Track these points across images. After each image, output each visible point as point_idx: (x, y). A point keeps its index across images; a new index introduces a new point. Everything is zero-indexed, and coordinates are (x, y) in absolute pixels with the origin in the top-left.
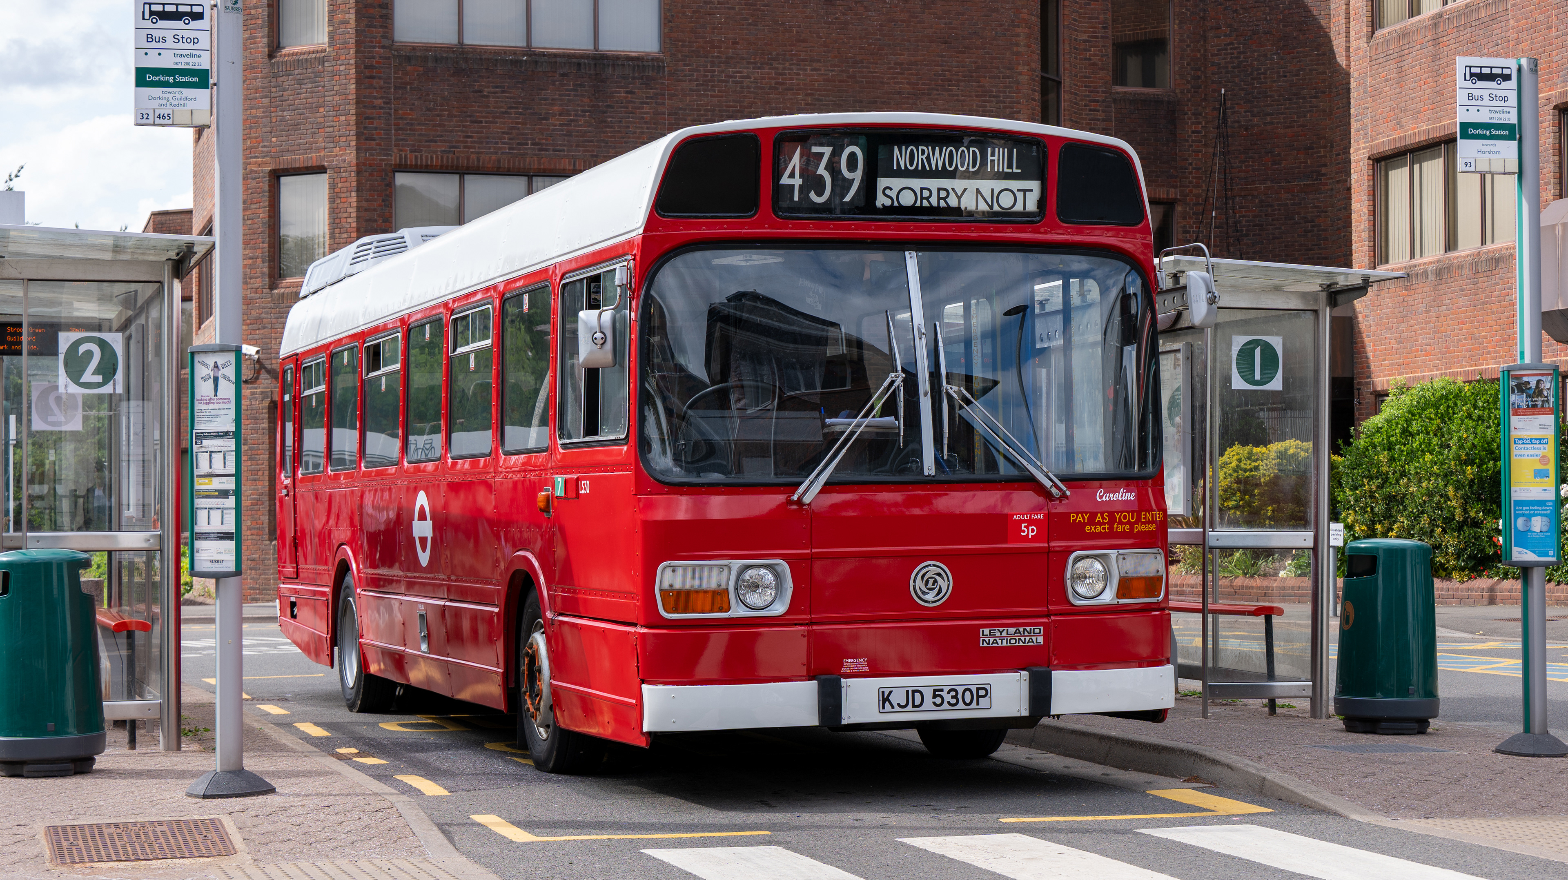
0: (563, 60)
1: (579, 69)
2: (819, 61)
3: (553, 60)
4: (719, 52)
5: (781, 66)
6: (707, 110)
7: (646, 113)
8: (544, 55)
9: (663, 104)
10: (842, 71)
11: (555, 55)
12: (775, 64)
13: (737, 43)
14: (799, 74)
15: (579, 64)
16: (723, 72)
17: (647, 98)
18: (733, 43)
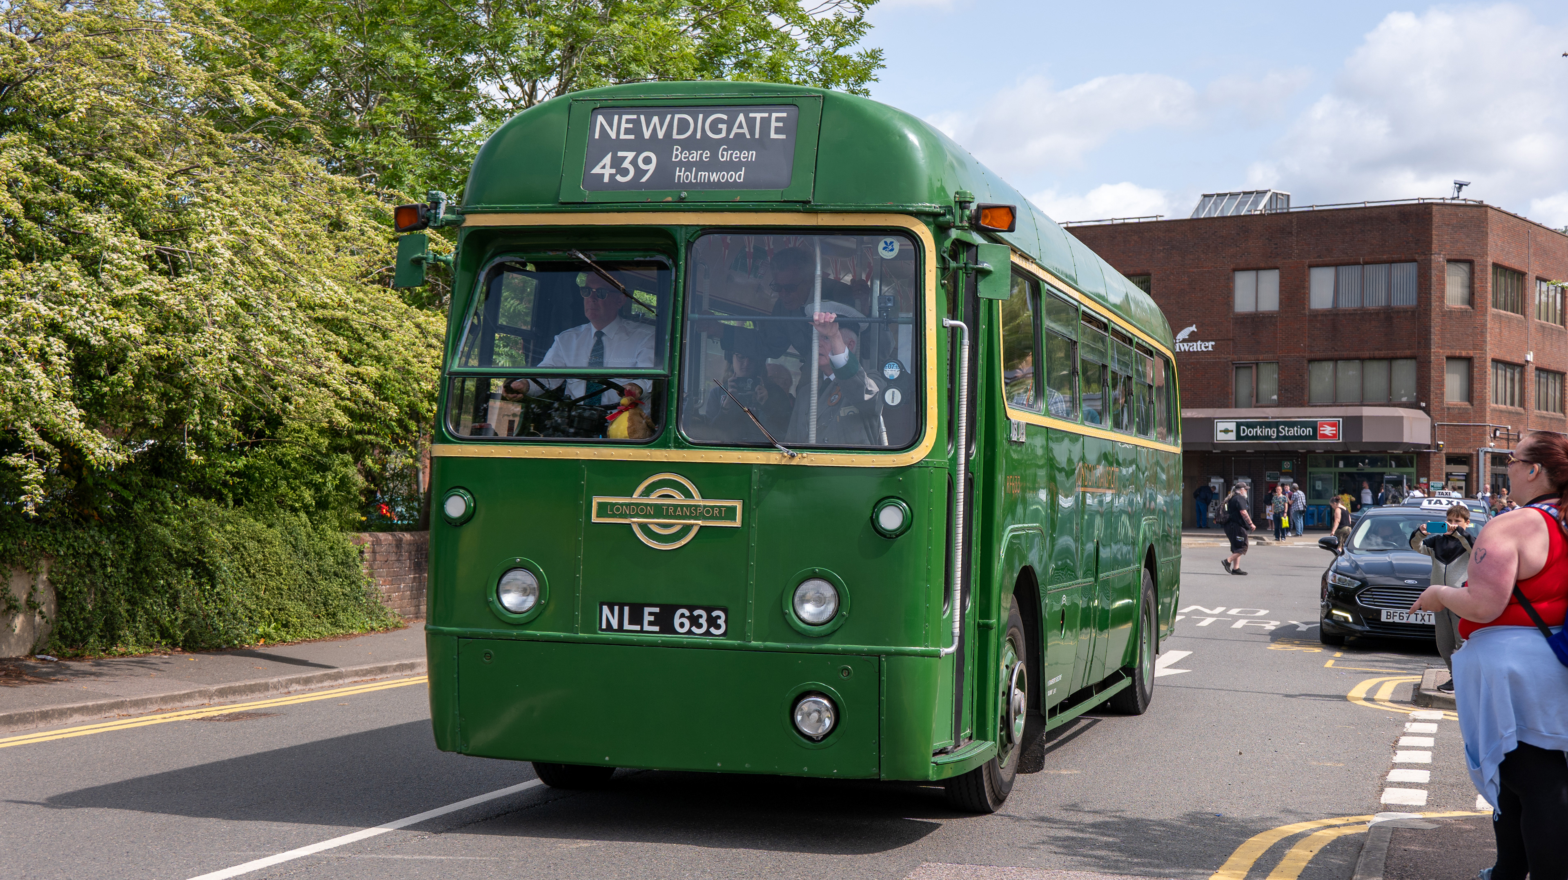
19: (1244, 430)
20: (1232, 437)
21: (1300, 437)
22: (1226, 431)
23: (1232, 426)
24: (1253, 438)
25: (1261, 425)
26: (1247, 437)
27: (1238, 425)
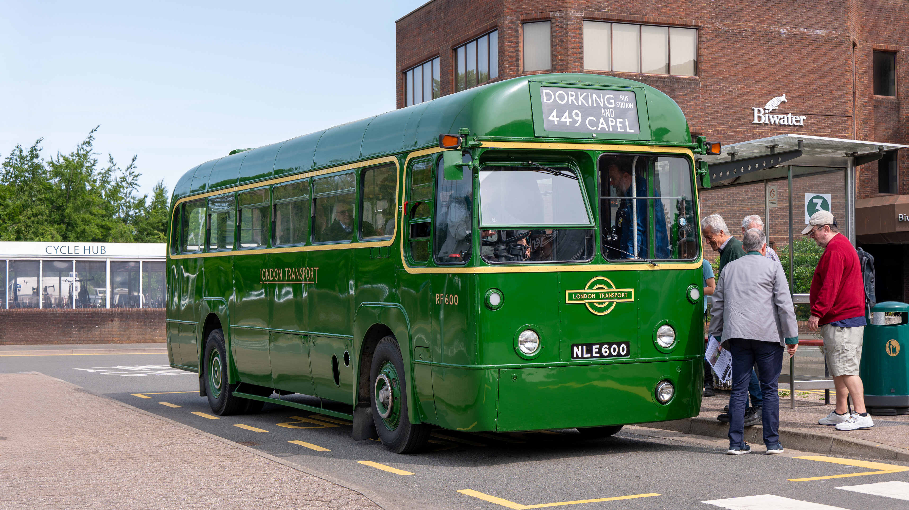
0: (657, 79)
1: (664, 84)
2: (764, 82)
3: (653, 79)
4: (723, 77)
5: (749, 84)
6: (718, 104)
7: (692, 105)
8: (649, 77)
9: (699, 101)
10: (774, 87)
11: (653, 77)
12: (746, 83)
13: (730, 73)
14: (756, 88)
15: (664, 81)
16: (724, 86)
17: (693, 98)
18: (729, 73)
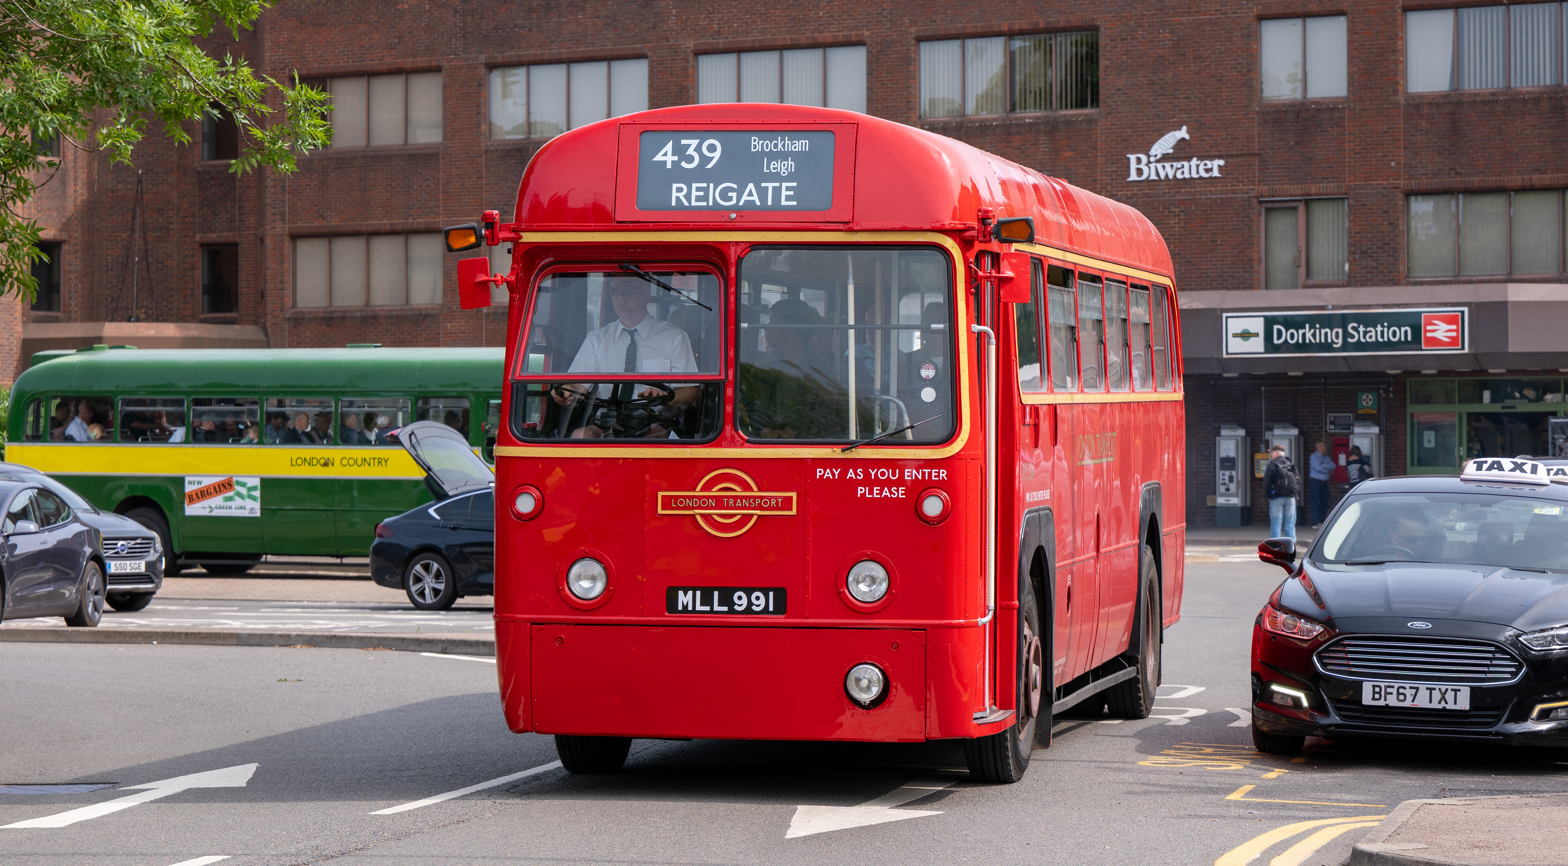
19: (1279, 332)
20: (1256, 346)
21: (1389, 345)
22: (1245, 335)
23: (1256, 325)
24: (1299, 347)
25: (1312, 321)
26: (1286, 347)
27: (1269, 323)
